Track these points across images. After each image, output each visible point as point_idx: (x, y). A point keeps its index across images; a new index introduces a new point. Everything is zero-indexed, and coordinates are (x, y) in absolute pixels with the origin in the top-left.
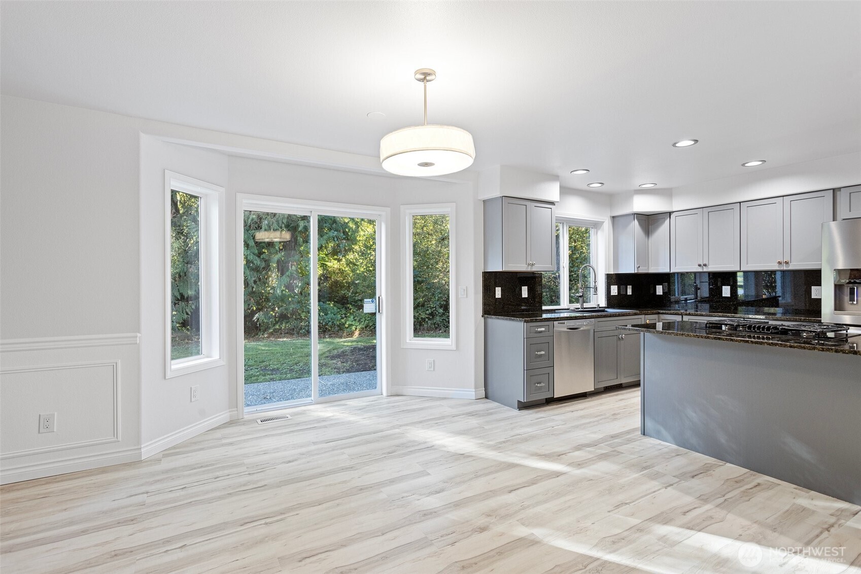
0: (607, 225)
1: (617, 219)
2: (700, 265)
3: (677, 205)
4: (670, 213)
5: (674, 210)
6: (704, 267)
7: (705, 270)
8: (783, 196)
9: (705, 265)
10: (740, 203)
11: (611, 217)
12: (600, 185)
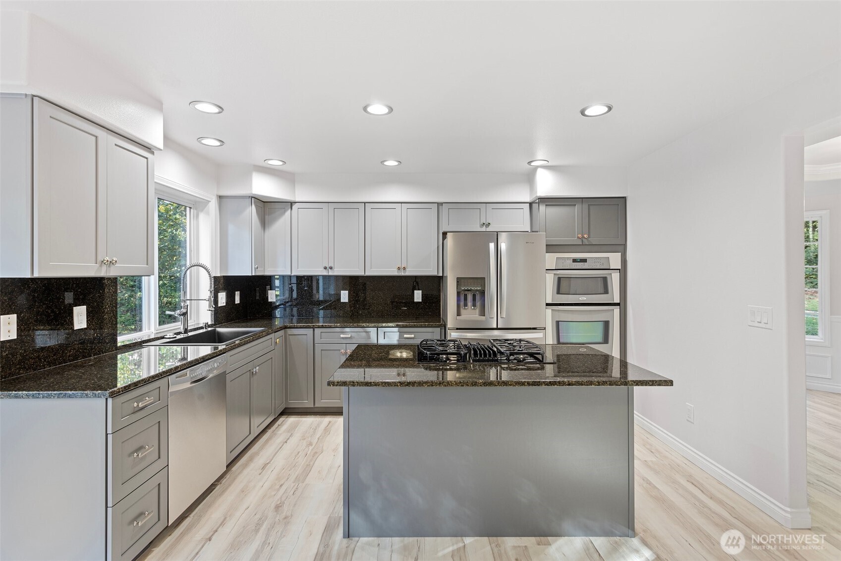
0: (213, 205)
1: (224, 200)
2: (325, 268)
3: (300, 195)
4: (292, 204)
5: (297, 200)
6: (329, 270)
7: (331, 273)
8: (401, 203)
9: (331, 268)
10: (365, 203)
11: (217, 196)
12: (218, 143)
